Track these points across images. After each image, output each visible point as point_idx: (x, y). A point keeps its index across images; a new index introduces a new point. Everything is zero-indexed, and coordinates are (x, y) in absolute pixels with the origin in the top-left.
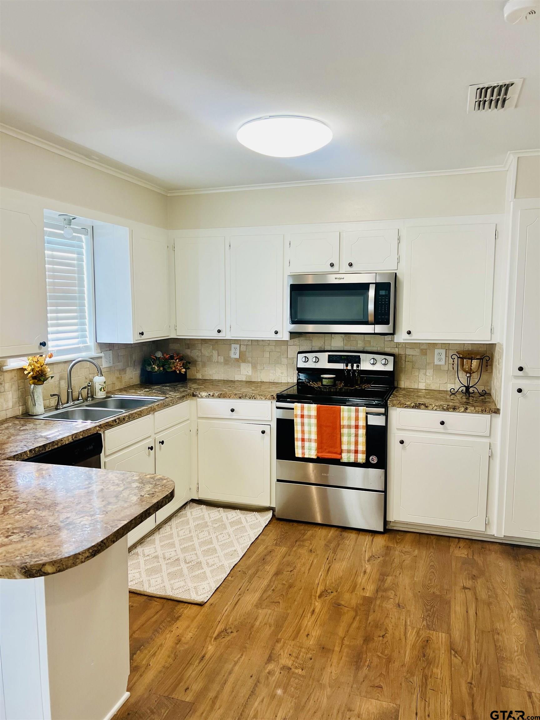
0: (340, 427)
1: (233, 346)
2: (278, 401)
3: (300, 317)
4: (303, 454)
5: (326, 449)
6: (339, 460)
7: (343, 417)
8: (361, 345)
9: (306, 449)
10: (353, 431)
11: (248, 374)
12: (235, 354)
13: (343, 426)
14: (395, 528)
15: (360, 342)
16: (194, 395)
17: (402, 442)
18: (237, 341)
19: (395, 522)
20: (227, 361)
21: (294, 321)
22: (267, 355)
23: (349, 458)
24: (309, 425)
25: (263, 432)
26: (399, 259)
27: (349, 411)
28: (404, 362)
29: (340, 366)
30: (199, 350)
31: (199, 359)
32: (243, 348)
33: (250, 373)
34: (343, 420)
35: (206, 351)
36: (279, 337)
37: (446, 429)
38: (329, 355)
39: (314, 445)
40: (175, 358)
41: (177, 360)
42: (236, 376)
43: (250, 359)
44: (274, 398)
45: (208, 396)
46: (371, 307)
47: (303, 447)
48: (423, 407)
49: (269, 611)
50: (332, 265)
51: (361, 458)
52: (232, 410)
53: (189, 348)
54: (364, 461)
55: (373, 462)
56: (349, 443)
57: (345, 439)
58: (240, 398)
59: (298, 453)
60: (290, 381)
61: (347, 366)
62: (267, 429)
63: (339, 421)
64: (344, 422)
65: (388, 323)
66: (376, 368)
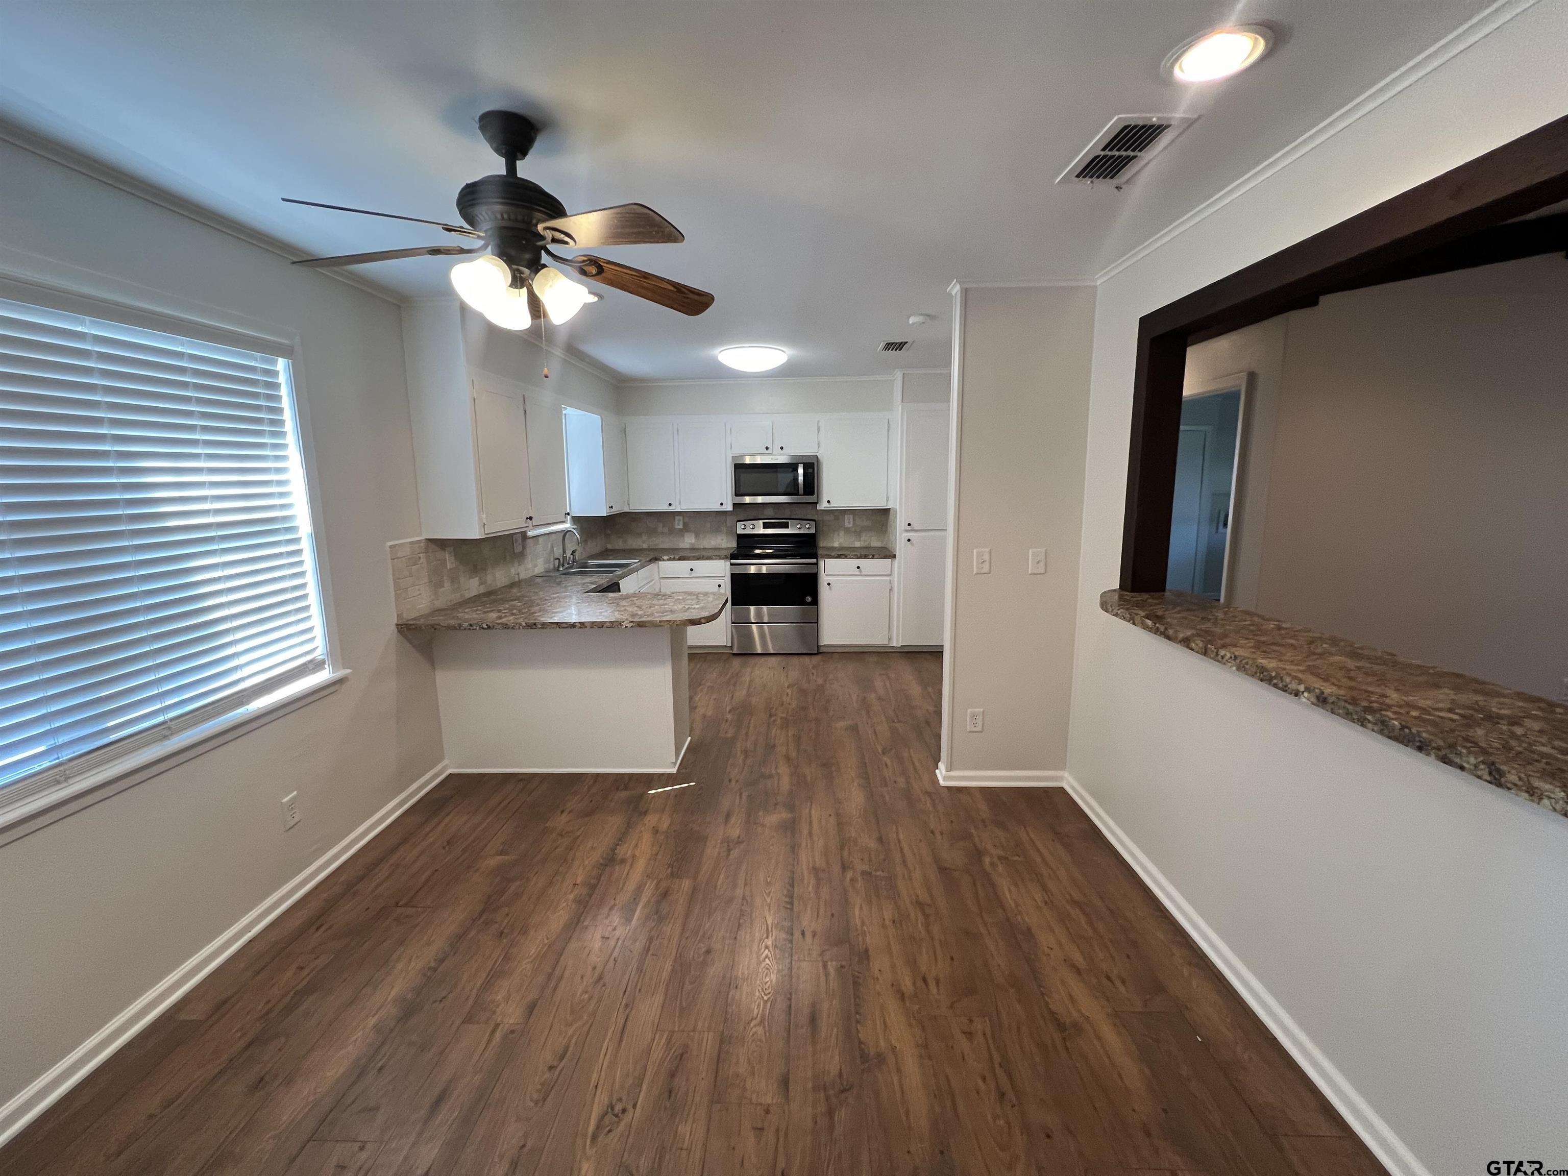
1: (677, 518)
2: (731, 559)
3: (742, 492)
8: (788, 514)
11: (691, 542)
12: (679, 525)
14: (825, 651)
15: (787, 511)
16: (656, 559)
17: (829, 584)
18: (679, 513)
19: (824, 646)
20: (672, 531)
21: (736, 495)
22: (708, 525)
25: (719, 585)
26: (819, 444)
28: (821, 526)
29: (774, 531)
30: (645, 523)
32: (686, 520)
35: (652, 524)
36: (724, 508)
37: (860, 572)
42: (680, 544)
43: (692, 529)
44: (727, 557)
45: (668, 560)
46: (801, 482)
48: (843, 556)
50: (767, 448)
52: (692, 570)
53: (633, 521)
55: (808, 601)
58: (698, 559)
60: (730, 546)
61: (780, 530)
62: (722, 583)
65: (813, 494)
66: (802, 532)
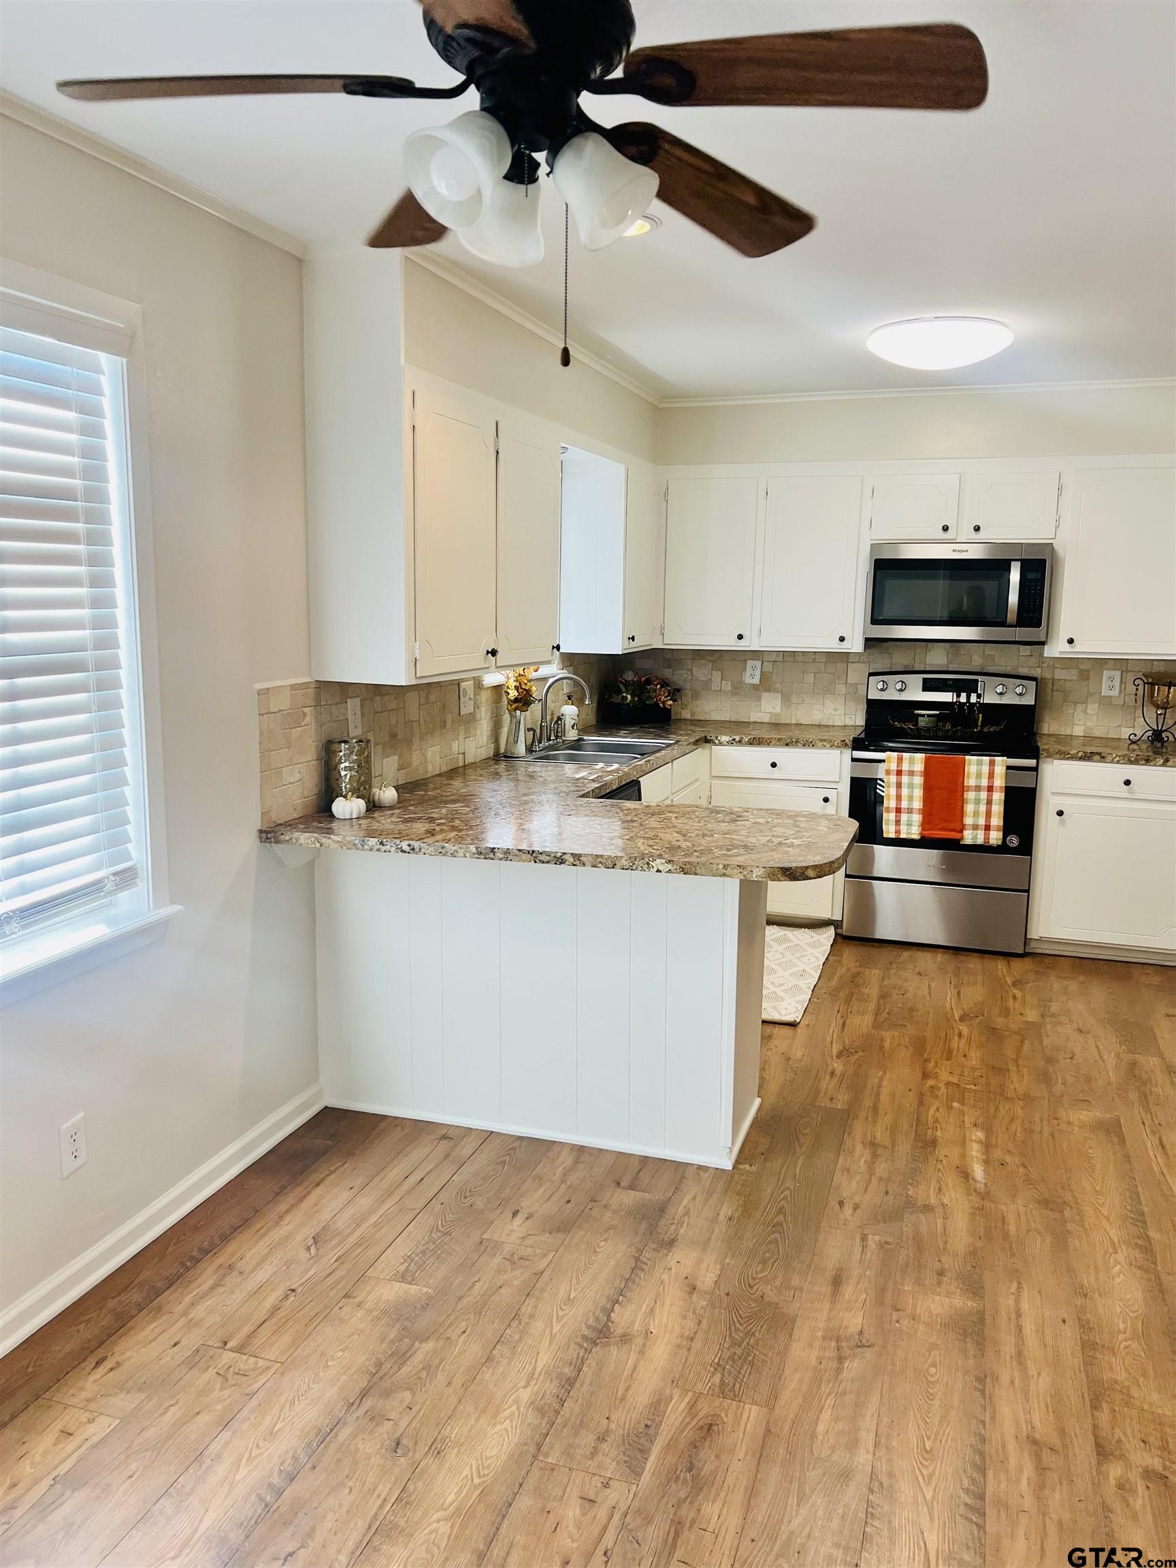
0: (963, 789)
1: (750, 663)
2: (855, 748)
3: (887, 613)
4: (898, 832)
5: (937, 824)
6: (958, 841)
7: (969, 774)
8: (978, 663)
9: (904, 825)
10: (984, 795)
11: (773, 711)
12: (753, 676)
13: (968, 787)
14: (1039, 951)
15: (975, 657)
16: (707, 741)
17: (1060, 813)
18: (756, 654)
19: (1040, 940)
20: (738, 689)
21: (875, 621)
22: (810, 678)
23: (975, 838)
24: (911, 786)
25: (826, 800)
26: (1058, 520)
27: (980, 763)
28: (1049, 691)
29: (946, 697)
30: (688, 670)
31: (688, 686)
32: (768, 667)
33: (778, 709)
34: (968, 778)
35: (700, 672)
36: (845, 647)
37: (1133, 792)
38: (924, 679)
39: (917, 818)
40: (655, 683)
41: (659, 686)
42: (752, 714)
43: (778, 686)
44: (846, 745)
45: (731, 743)
46: (1013, 598)
47: (898, 822)
48: (1097, 757)
49: (896, 1034)
50: (945, 529)
51: (995, 837)
52: (774, 765)
53: (669, 667)
54: (1000, 843)
55: (1011, 845)
56: (976, 814)
57: (969, 808)
58: (787, 745)
59: (889, 831)
60: (849, 722)
61: (958, 696)
62: (831, 795)
63: (961, 779)
64: (970, 781)
65: (1038, 625)
66: (1005, 700)
